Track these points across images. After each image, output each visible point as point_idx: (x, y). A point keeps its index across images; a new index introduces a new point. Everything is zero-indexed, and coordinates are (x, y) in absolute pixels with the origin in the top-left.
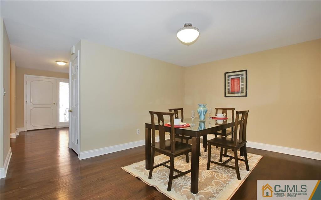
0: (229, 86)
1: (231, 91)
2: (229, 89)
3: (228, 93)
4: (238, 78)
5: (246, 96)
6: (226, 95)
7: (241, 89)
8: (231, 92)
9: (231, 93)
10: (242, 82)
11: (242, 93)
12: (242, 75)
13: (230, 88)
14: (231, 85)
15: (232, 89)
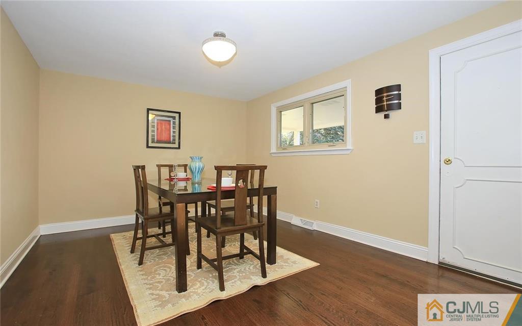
0: (153, 131)
1: (157, 139)
2: (153, 136)
3: (153, 142)
4: (168, 121)
5: (179, 148)
6: (149, 145)
7: (172, 138)
8: (157, 141)
9: (157, 143)
10: (174, 128)
11: (173, 143)
12: (174, 118)
13: (156, 133)
14: (157, 129)
15: (159, 136)
